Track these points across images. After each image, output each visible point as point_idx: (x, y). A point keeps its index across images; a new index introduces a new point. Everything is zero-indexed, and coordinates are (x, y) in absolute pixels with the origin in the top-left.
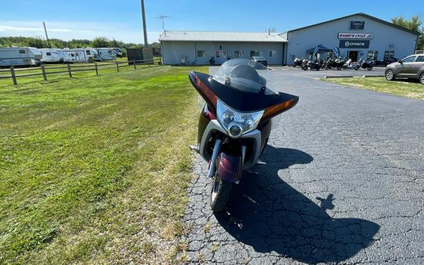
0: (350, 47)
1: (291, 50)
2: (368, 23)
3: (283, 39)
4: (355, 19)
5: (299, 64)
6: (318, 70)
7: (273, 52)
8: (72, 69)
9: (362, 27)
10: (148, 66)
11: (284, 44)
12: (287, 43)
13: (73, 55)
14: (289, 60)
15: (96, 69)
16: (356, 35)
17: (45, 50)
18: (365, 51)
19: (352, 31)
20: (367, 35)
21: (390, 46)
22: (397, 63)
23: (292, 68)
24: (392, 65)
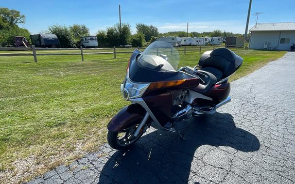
8: (186, 49)
10: (236, 49)
13: (197, 41)
15: (200, 50)
17: (183, 38)
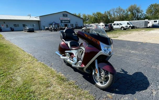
0: (64, 23)
1: (42, 24)
2: (68, 15)
3: (38, 19)
4: (64, 13)
5: (48, 29)
6: (56, 31)
7: (34, 25)
9: (67, 16)
11: (38, 21)
12: (40, 21)
14: (42, 28)
16: (65, 18)
18: (69, 24)
19: (64, 17)
20: (69, 19)
21: (76, 22)
22: (85, 28)
23: (45, 31)
24: (84, 28)
